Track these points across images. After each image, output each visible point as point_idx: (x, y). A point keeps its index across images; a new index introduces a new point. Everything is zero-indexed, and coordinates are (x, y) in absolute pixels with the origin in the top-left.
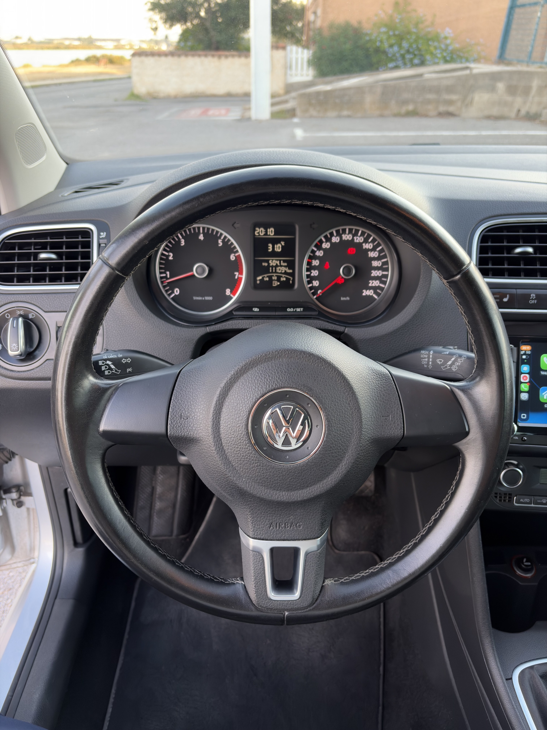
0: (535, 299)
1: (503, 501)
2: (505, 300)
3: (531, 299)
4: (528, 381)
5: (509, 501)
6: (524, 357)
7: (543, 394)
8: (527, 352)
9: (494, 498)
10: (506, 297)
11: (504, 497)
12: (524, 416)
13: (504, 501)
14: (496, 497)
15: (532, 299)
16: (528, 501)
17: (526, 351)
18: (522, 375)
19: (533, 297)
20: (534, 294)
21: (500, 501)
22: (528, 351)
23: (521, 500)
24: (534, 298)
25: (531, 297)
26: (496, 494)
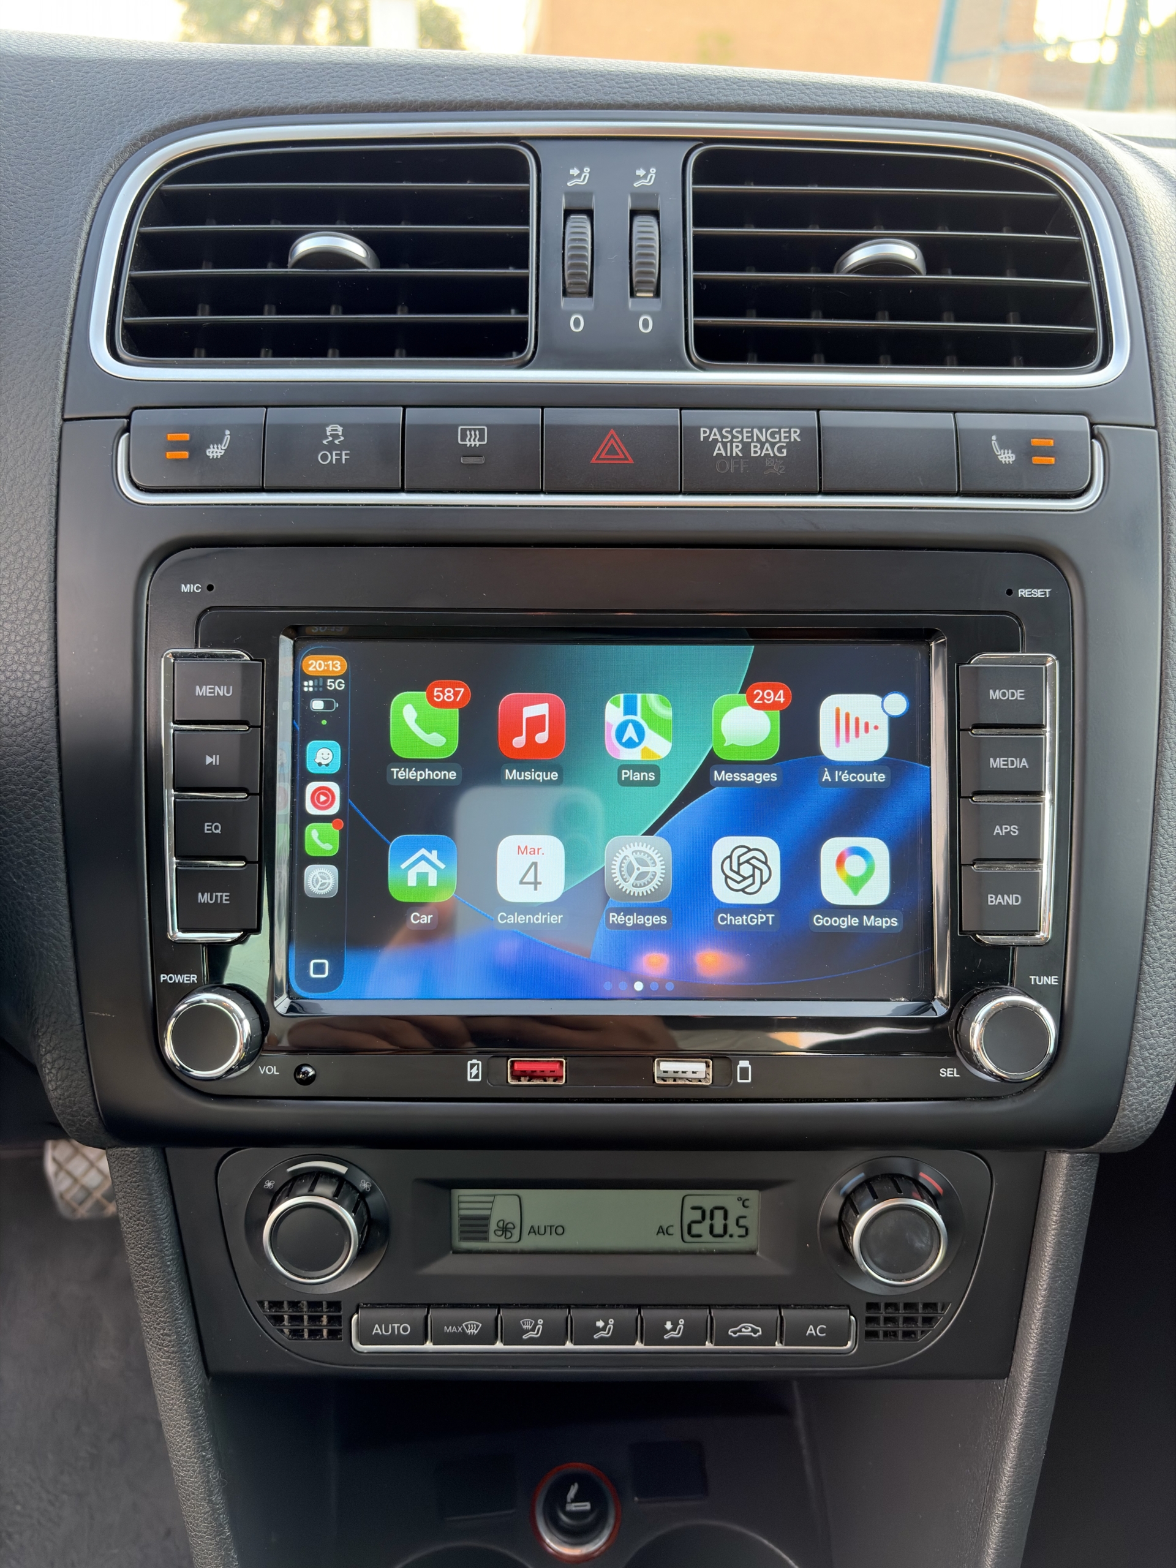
0: (340, 447)
1: (306, 1335)
2: (215, 452)
3: (325, 448)
4: (334, 809)
5: (333, 1334)
6: (317, 705)
7: (403, 866)
8: (332, 685)
9: (269, 1324)
10: (219, 441)
11: (312, 1319)
12: (319, 969)
13: (315, 1334)
14: (278, 1320)
15: (331, 447)
16: (405, 1329)
17: (325, 678)
18: (311, 787)
19: (336, 436)
20: (341, 425)
21: (296, 1334)
22: (335, 678)
23: (377, 1330)
24: (336, 442)
25: (327, 437)
26: (276, 1304)
